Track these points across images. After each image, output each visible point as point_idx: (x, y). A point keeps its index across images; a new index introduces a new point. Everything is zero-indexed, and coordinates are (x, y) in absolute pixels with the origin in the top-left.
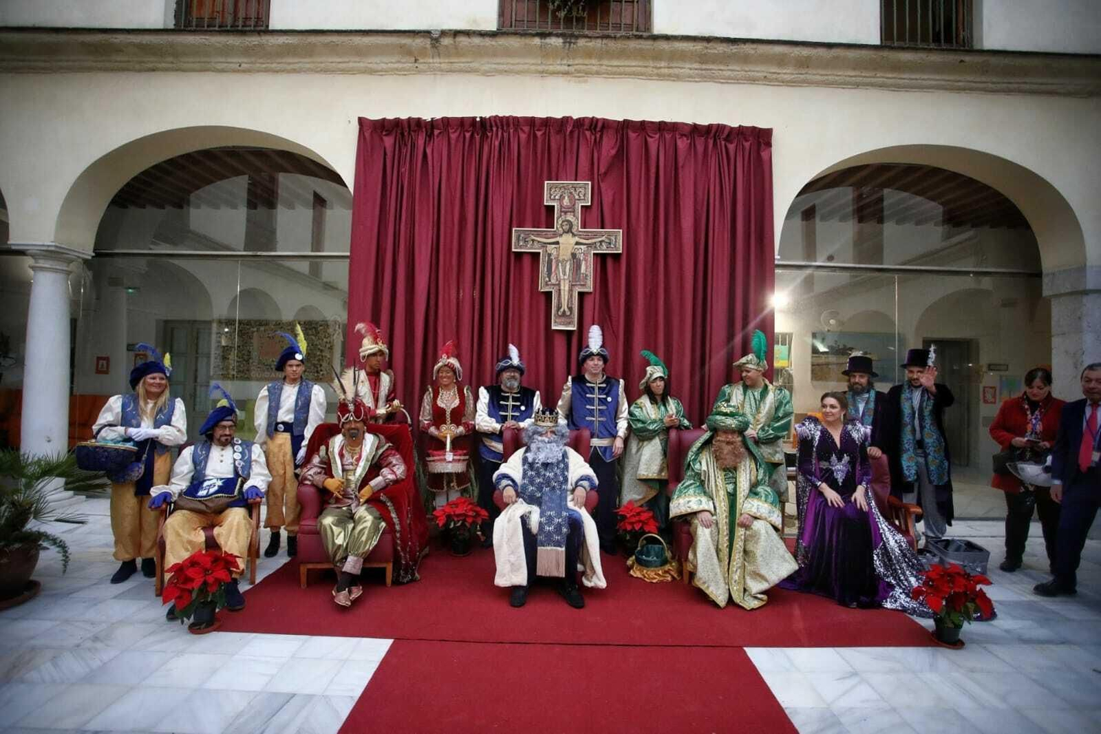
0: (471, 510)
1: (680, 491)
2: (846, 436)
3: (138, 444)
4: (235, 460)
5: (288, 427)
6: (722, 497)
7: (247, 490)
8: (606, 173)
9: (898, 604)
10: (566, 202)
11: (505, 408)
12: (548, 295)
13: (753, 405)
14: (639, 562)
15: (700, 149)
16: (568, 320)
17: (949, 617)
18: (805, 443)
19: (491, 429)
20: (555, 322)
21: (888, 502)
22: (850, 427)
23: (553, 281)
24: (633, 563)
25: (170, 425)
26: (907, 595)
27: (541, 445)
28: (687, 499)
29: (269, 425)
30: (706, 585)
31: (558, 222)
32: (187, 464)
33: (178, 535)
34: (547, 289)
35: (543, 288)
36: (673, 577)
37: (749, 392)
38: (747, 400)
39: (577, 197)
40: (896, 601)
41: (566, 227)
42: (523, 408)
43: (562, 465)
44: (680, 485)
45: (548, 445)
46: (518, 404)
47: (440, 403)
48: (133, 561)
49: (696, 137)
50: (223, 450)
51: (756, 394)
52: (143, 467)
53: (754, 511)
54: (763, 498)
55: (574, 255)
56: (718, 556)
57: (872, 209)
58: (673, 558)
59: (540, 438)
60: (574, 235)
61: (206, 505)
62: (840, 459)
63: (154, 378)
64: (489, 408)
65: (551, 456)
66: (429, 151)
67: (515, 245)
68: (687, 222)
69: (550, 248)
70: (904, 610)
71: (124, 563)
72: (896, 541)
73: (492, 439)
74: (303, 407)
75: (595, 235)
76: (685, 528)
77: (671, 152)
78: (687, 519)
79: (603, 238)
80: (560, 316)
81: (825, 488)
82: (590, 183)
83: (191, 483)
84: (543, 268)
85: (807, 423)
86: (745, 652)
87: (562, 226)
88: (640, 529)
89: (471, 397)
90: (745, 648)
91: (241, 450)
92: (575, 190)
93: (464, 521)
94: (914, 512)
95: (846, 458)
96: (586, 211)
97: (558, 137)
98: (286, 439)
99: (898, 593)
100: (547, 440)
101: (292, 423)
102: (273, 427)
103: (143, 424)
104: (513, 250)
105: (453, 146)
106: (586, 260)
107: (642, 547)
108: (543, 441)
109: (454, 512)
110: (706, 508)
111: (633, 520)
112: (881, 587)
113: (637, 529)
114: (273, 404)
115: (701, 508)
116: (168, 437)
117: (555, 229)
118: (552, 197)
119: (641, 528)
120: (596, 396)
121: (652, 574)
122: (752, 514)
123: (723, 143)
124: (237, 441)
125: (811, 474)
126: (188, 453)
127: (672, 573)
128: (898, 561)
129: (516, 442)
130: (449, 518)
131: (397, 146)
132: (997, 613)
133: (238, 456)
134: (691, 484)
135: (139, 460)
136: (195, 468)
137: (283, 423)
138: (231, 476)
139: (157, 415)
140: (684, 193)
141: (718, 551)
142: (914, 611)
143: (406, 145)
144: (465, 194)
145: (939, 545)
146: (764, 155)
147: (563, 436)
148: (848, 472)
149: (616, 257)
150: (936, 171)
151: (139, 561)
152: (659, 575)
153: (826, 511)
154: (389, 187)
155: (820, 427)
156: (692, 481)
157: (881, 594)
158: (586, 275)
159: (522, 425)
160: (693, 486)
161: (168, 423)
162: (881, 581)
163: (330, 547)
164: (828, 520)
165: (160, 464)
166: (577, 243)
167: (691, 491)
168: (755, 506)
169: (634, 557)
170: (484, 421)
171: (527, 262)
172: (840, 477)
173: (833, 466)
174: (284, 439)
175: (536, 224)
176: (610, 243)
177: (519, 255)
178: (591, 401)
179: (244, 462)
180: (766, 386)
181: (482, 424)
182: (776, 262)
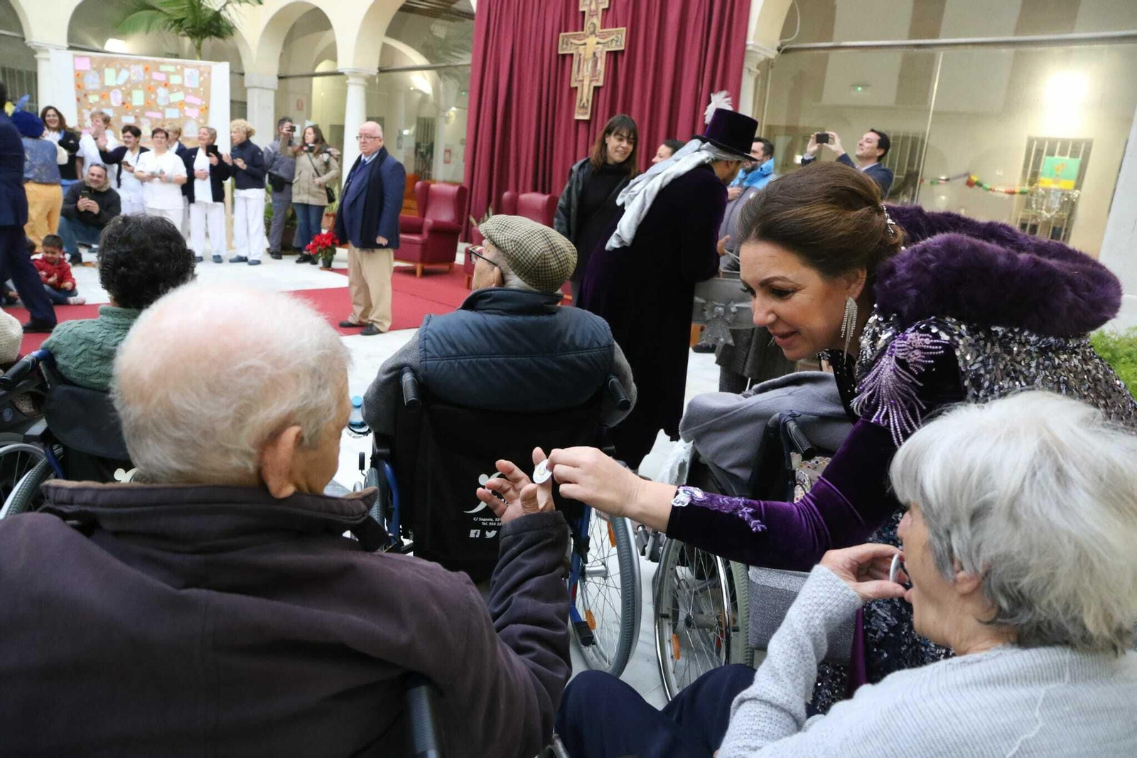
10: (593, 6)
12: (576, 90)
16: (585, 111)
20: (577, 113)
23: (580, 77)
31: (587, 25)
34: (575, 85)
41: (592, 29)
55: (594, 54)
60: (596, 36)
67: (561, 48)
69: (580, 49)
75: (610, 34)
79: (613, 37)
80: (581, 107)
84: (575, 67)
87: (589, 28)
96: (605, 13)
104: (560, 52)
106: (601, 58)
117: (585, 31)
118: (585, 3)
149: (622, 52)
158: (600, 71)
166: (598, 43)
175: (574, 28)
176: (617, 41)
177: (563, 56)
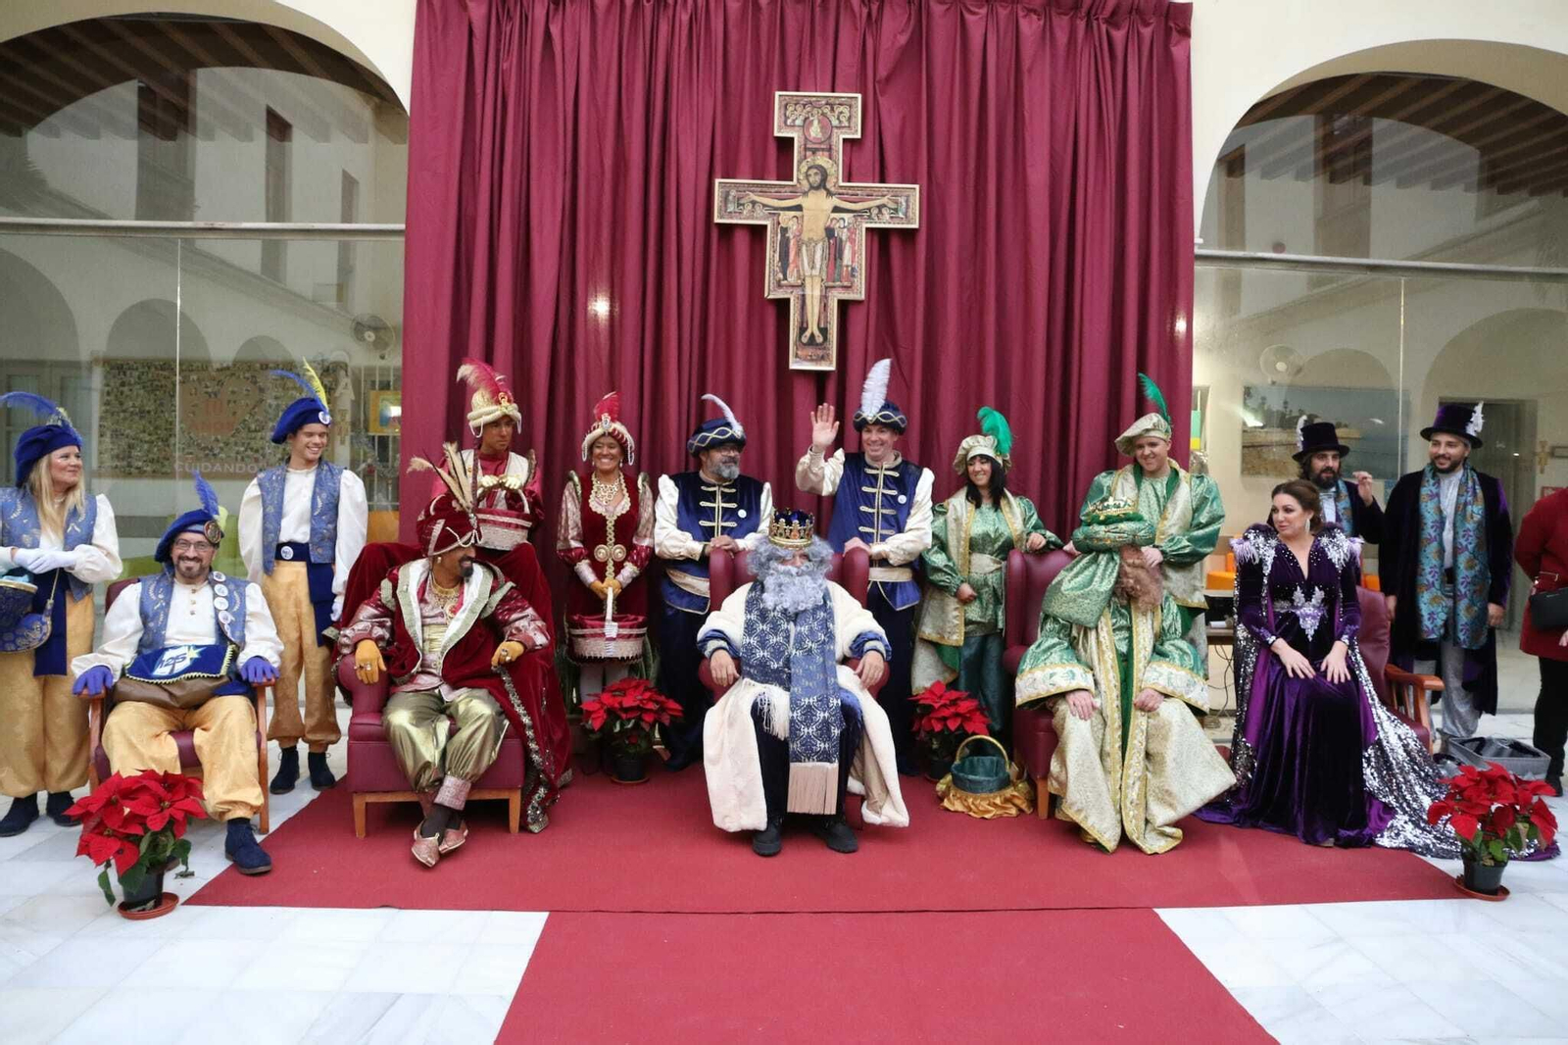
0: (650, 699)
1: (1036, 659)
2: (1318, 556)
3: (36, 578)
4: (217, 611)
5: (301, 551)
6: (1110, 662)
7: (246, 666)
8: (888, 79)
9: (1401, 839)
10: (815, 131)
11: (709, 514)
12: (783, 305)
13: (1155, 506)
14: (959, 783)
15: (1062, 38)
16: (820, 353)
17: (1488, 847)
18: (1249, 570)
19: (684, 552)
20: (797, 356)
21: (1386, 674)
22: (1325, 540)
23: (792, 280)
24: (948, 788)
25: (91, 544)
26: (1416, 825)
27: (785, 579)
28: (1049, 671)
29: (266, 548)
30: (1082, 815)
31: (799, 169)
32: (130, 615)
33: (132, 746)
34: (780, 294)
35: (772, 293)
36: (1021, 810)
37: (1146, 485)
38: (1143, 498)
39: (835, 123)
40: (1397, 835)
41: (816, 179)
42: (742, 513)
43: (822, 614)
44: (1033, 647)
45: (797, 580)
46: (733, 505)
47: (595, 505)
48: (32, 798)
49: (1053, 14)
50: (194, 591)
51: (1158, 487)
52: (49, 622)
53: (1162, 684)
54: (1177, 662)
55: (830, 232)
56: (1103, 766)
57: (1351, 159)
58: (1019, 777)
59: (782, 568)
60: (830, 194)
61: (171, 694)
62: (1308, 597)
63: (67, 456)
64: (679, 513)
65: (802, 597)
66: (555, 30)
67: (719, 213)
68: (1038, 175)
69: (786, 218)
70: (1411, 848)
71: (17, 801)
72: (1399, 737)
73: (685, 571)
74: (327, 512)
76: (1044, 721)
77: (1008, 43)
78: (1046, 707)
79: (884, 200)
80: (805, 344)
81: (1281, 646)
82: (859, 96)
83: (139, 652)
84: (772, 255)
85: (1251, 536)
86: (1157, 915)
87: (807, 176)
88: (958, 729)
89: (649, 494)
90: (1157, 910)
91: (226, 593)
92: (832, 110)
93: (639, 719)
94: (1429, 687)
95: (1319, 594)
96: (852, 146)
97: (800, 7)
98: (298, 573)
99: (1402, 823)
100: (794, 570)
101: (307, 544)
102: (273, 554)
103: (43, 541)
104: (717, 220)
105: (600, 23)
106: (852, 241)
107: (963, 759)
108: (788, 573)
109: (620, 703)
110: (1083, 685)
111: (946, 713)
112: (1374, 813)
113: (953, 728)
114: (271, 509)
115: (1074, 685)
116: (90, 566)
117: (795, 182)
118: (789, 122)
119: (961, 727)
120: (879, 491)
121: (984, 805)
122: (1159, 688)
123: (1104, 27)
124: (218, 576)
125: (1259, 623)
126: (131, 595)
127: (1017, 802)
128: (1402, 769)
129: (732, 575)
130: (612, 714)
131: (494, 20)
132: (1561, 849)
133: (222, 604)
134: (1054, 646)
135: (38, 607)
136: (145, 624)
137: (290, 544)
138: (210, 640)
139: (68, 526)
140: (1031, 117)
141: (1102, 755)
142: (1427, 849)
143: (510, 18)
144: (625, 115)
145: (1467, 747)
146: (1177, 51)
147: (822, 562)
148: (1322, 619)
149: (908, 235)
150: (1475, 88)
151: (42, 798)
152: (995, 805)
153: (1286, 687)
154: (479, 97)
155: (1273, 542)
156: (1056, 640)
157: (1372, 825)
158: (853, 269)
159: (742, 543)
160: (1058, 648)
161: (88, 539)
162: (1375, 802)
163: (410, 763)
164: (1290, 701)
165: (77, 617)
166: (836, 209)
167: (1055, 656)
168: (1165, 677)
169: (949, 777)
170: (669, 536)
171: (741, 242)
172: (1310, 626)
173: (1297, 608)
174: (294, 574)
175: (758, 173)
176: (896, 210)
177: (727, 230)
178: (869, 499)
179: (234, 614)
180: (1176, 473)
181: (668, 543)
182: (1197, 251)
